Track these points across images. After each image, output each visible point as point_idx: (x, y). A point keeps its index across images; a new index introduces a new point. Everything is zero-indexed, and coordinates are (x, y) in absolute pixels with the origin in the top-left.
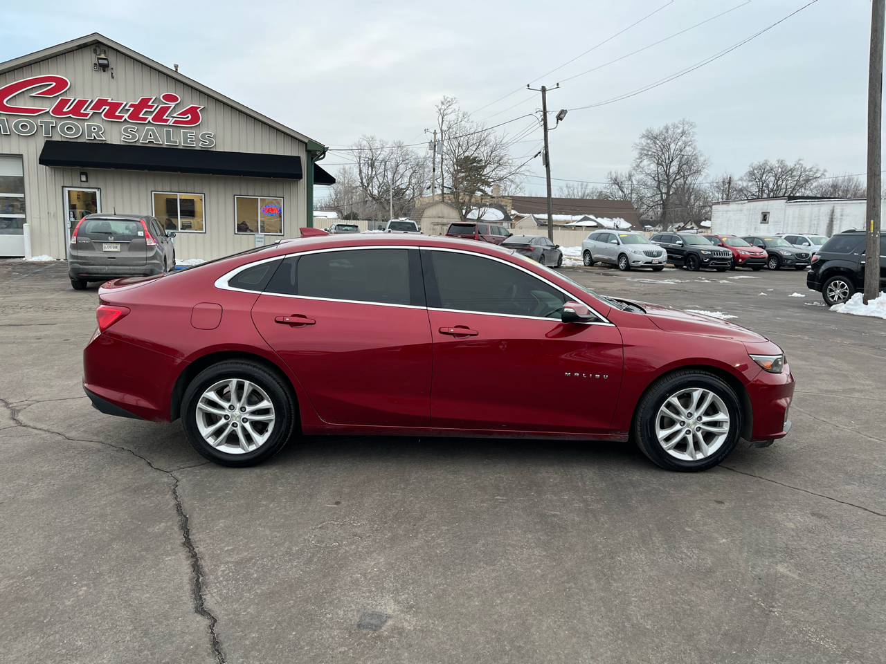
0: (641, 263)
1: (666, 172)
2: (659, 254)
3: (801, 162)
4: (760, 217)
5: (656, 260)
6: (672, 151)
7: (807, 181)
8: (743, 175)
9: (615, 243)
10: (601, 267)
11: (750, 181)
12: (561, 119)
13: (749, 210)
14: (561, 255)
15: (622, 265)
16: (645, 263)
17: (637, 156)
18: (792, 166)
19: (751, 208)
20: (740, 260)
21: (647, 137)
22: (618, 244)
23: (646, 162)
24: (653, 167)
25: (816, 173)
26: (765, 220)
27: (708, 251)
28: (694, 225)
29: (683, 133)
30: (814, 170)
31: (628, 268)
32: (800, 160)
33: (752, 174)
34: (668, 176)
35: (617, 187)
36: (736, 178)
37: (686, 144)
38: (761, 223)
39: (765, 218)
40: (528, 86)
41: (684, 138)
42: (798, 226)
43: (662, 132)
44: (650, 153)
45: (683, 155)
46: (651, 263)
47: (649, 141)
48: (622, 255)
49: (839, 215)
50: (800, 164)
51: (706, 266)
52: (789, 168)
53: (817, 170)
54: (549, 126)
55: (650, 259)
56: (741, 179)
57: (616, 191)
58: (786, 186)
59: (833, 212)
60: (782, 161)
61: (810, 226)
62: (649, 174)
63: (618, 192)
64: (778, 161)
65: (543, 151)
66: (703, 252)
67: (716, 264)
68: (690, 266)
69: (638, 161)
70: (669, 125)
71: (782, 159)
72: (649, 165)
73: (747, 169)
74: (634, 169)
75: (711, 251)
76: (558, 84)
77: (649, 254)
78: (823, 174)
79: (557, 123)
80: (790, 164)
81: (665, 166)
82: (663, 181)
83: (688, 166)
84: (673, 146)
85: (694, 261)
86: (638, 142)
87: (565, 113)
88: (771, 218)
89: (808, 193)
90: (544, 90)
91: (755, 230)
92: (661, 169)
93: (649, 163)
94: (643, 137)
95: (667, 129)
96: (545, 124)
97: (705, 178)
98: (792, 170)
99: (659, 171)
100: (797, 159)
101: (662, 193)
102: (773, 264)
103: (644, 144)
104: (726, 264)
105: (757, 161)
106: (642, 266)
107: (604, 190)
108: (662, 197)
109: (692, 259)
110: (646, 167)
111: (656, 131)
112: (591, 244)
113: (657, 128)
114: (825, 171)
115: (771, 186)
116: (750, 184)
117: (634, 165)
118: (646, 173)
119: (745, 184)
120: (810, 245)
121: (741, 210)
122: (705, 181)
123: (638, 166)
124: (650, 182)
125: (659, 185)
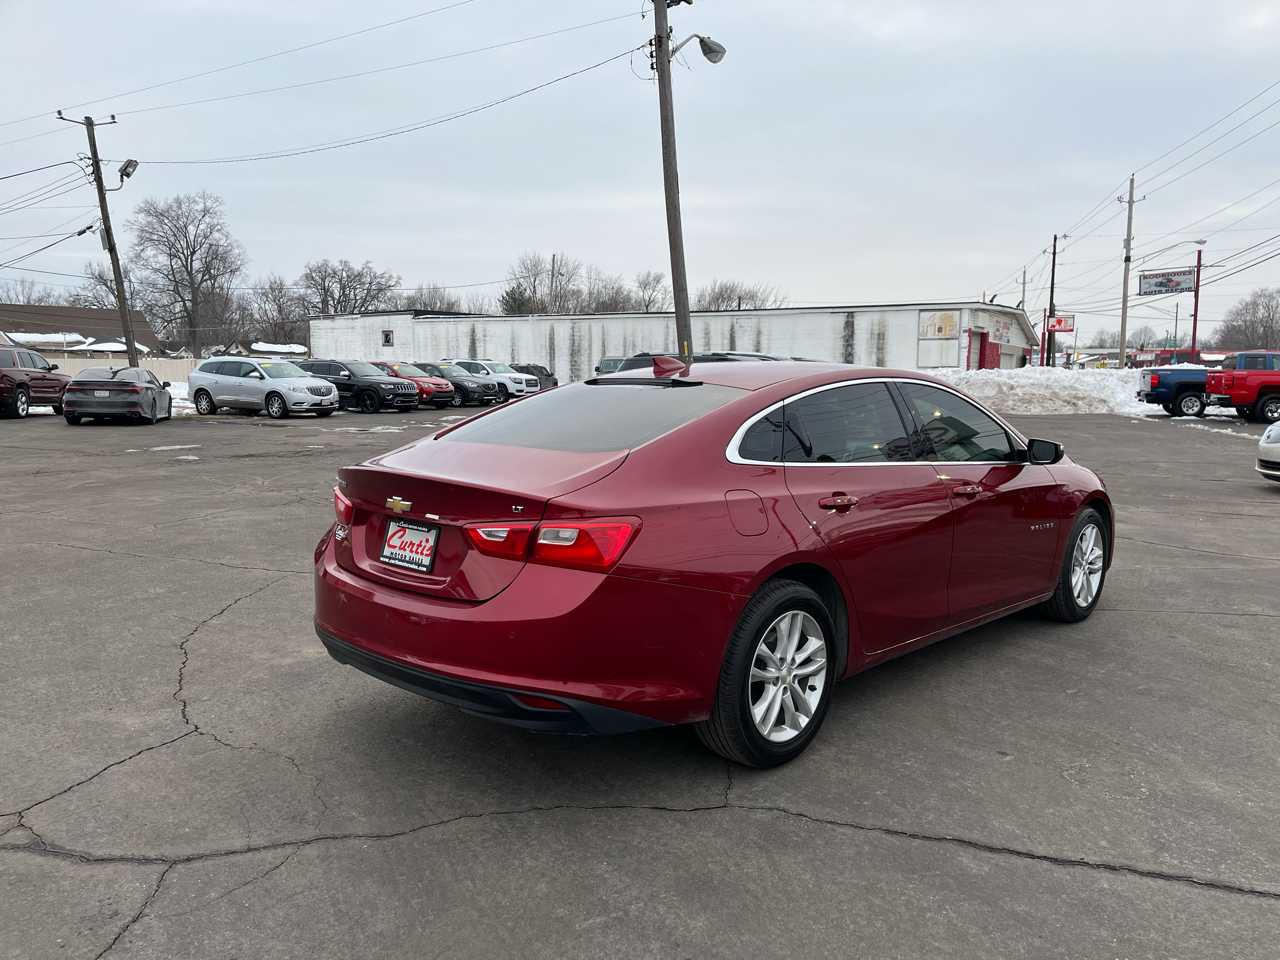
0: (306, 406)
1: (187, 269)
2: (329, 392)
3: (370, 265)
4: (380, 339)
5: (326, 400)
6: (192, 238)
7: (380, 290)
8: (298, 278)
9: (257, 377)
10: (228, 413)
11: (308, 287)
12: (128, 175)
13: (364, 327)
14: (170, 398)
15: (275, 409)
16: (312, 405)
17: (136, 242)
18: (360, 269)
19: (367, 325)
20: (425, 396)
21: (148, 213)
22: (262, 378)
23: (150, 252)
24: (163, 259)
25: (389, 280)
26: (388, 342)
27: (390, 384)
28: (240, 349)
29: (206, 212)
30: (387, 275)
31: (286, 413)
32: (368, 262)
33: (309, 277)
34: (190, 274)
35: (104, 288)
36: (288, 282)
37: (212, 228)
38: (383, 345)
39: (388, 339)
40: (59, 113)
41: (207, 219)
42: (433, 350)
43: (171, 207)
44: (155, 237)
45: (211, 245)
46: (320, 404)
47: (150, 219)
48: (272, 395)
49: (481, 336)
50: (369, 268)
51: (391, 406)
52: (356, 273)
53: (390, 276)
54: (107, 184)
55: (318, 399)
56: (296, 284)
57: (104, 295)
58: (355, 296)
59: (473, 331)
60: (345, 262)
61: (448, 350)
62: (157, 270)
63: (107, 296)
64: (341, 262)
65: (99, 225)
66: (383, 386)
67: (402, 402)
68: (366, 406)
69: (137, 248)
70: (182, 197)
71: (344, 259)
72: (155, 256)
73: (303, 271)
74: (132, 261)
75: (394, 384)
76: (113, 117)
77: (314, 391)
78: (397, 282)
79: (122, 181)
80: (357, 267)
81: (183, 258)
82: (183, 281)
83: (219, 260)
84: (191, 229)
85: (372, 399)
86: (132, 218)
87: (135, 166)
88: (396, 338)
89: (382, 306)
90: (89, 123)
91: (377, 355)
92: (177, 264)
93: (154, 252)
94: (141, 211)
95: (179, 202)
96: (99, 180)
97: (244, 280)
98: (360, 275)
99: (175, 267)
100: (364, 261)
101: (183, 300)
102: (458, 401)
103: (144, 222)
104: (413, 402)
105: (315, 260)
106: (307, 411)
107: (83, 293)
108: (185, 304)
109: (368, 396)
110: (151, 260)
111: (162, 206)
112: (208, 380)
113: (162, 201)
114: (399, 278)
115: (337, 296)
116: (309, 291)
117: (131, 254)
118: (153, 269)
119: (302, 291)
120: (488, 374)
121: (353, 328)
122: (245, 285)
123: (138, 256)
124: (161, 281)
125: (176, 286)
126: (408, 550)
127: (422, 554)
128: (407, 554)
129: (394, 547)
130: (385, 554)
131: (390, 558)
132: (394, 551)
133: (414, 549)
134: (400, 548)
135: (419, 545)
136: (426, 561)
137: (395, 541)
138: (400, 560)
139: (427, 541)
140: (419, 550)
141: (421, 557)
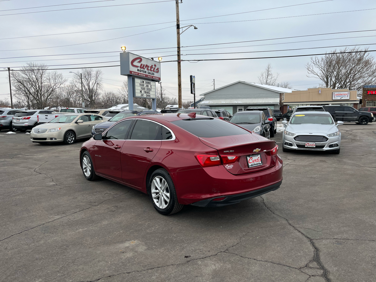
126: (255, 162)
127: (259, 161)
128: (255, 163)
129: (251, 163)
130: (250, 165)
131: (252, 166)
132: (252, 163)
133: (256, 161)
134: (253, 162)
135: (257, 160)
136: (260, 162)
137: (251, 161)
138: (254, 165)
139: (259, 158)
140: (258, 161)
141: (259, 162)
